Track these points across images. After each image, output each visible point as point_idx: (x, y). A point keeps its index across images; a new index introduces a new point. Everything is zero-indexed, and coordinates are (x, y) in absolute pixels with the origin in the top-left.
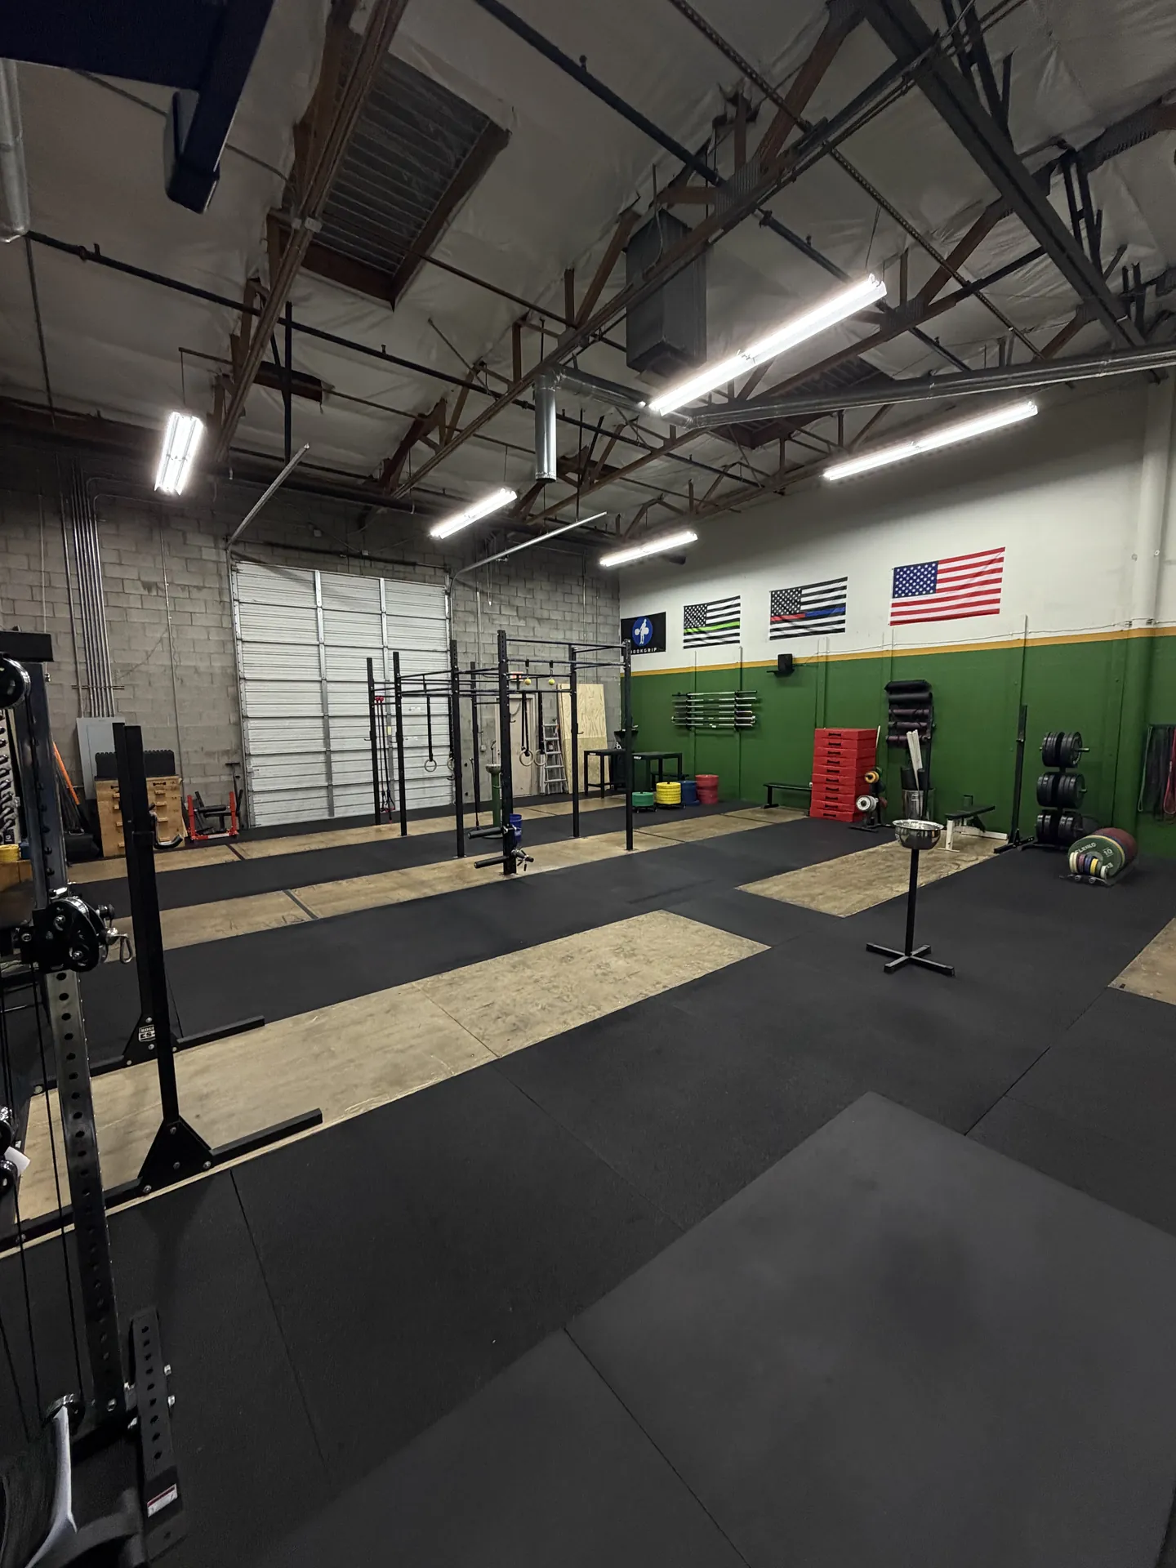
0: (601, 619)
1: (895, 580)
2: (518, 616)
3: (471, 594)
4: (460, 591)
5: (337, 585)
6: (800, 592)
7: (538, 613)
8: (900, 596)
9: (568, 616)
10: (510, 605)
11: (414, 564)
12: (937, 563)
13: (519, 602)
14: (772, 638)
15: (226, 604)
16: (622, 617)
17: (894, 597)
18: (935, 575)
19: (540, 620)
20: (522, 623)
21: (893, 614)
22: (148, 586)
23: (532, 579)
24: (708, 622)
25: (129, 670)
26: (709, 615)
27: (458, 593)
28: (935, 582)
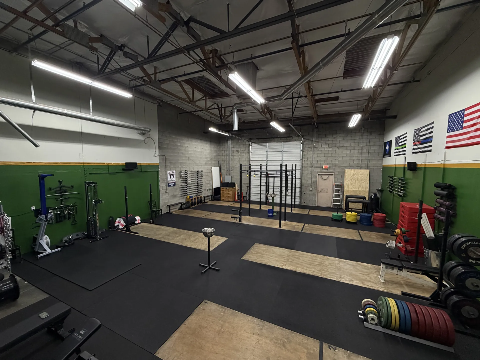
0: (372, 144)
1: (449, 122)
2: (328, 147)
3: (311, 142)
4: (307, 142)
5: (271, 145)
6: (421, 130)
7: (338, 145)
8: (450, 132)
9: (353, 145)
10: (326, 144)
11: (292, 137)
12: (464, 110)
13: (329, 142)
14: (413, 153)
15: (249, 152)
16: (384, 142)
17: (448, 132)
18: (463, 118)
19: (338, 147)
20: (330, 149)
21: (447, 142)
22: (237, 151)
23: (336, 134)
24: (400, 144)
25: (233, 167)
26: (400, 141)
27: (306, 142)
28: (463, 122)
